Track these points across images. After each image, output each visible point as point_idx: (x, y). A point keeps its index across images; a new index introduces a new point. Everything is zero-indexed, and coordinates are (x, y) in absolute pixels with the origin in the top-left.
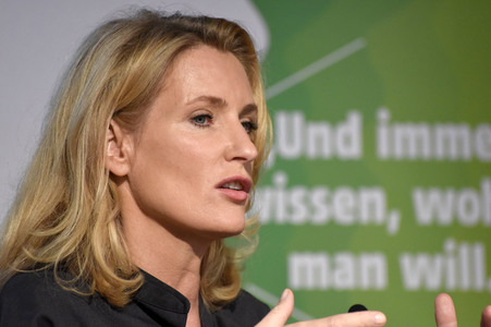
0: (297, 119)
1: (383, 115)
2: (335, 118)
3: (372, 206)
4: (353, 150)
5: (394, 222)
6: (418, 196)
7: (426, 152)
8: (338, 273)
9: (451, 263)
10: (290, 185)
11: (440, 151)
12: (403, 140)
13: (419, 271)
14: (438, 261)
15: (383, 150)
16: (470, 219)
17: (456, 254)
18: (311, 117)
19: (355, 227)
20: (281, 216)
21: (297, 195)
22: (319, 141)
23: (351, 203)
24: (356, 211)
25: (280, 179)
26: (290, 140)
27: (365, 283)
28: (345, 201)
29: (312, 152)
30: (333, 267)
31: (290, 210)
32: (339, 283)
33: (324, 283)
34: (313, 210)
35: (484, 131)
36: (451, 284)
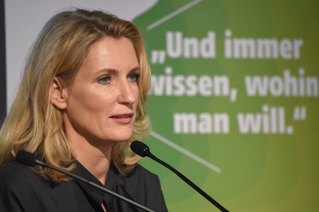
0: (179, 35)
1: (228, 33)
2: (201, 35)
3: (221, 85)
4: (211, 54)
5: (234, 95)
6: (248, 80)
7: (253, 55)
8: (201, 125)
9: (266, 118)
10: (174, 75)
11: (260, 55)
12: (239, 48)
13: (248, 123)
14: (259, 117)
15: (228, 54)
16: (276, 93)
17: (269, 113)
18: (186, 35)
19: (212, 98)
20: (169, 92)
21: (179, 79)
22: (191, 47)
23: (209, 84)
24: (212, 89)
25: (169, 70)
26: (174, 48)
27: (217, 130)
28: (206, 82)
29: (187, 54)
30: (199, 120)
31: (174, 88)
32: (202, 130)
33: (194, 130)
34: (187, 88)
35: (286, 42)
36: (266, 130)
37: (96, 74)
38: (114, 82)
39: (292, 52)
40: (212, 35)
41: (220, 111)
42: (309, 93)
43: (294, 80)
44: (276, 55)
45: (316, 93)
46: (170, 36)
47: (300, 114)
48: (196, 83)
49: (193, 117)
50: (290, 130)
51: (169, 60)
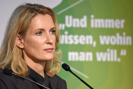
0: (71, 17)
1: (92, 16)
2: (80, 17)
3: (89, 40)
4: (85, 25)
5: (95, 44)
6: (101, 37)
7: (103, 26)
8: (80, 57)
9: (109, 54)
10: (69, 35)
11: (106, 26)
12: (97, 23)
13: (101, 57)
14: (105, 54)
15: (92, 26)
16: (113, 43)
17: (110, 52)
18: (74, 17)
19: (85, 45)
20: (66, 42)
21: (71, 36)
22: (76, 23)
23: (84, 39)
24: (85, 41)
25: (66, 33)
26: (69, 23)
27: (87, 59)
28: (82, 38)
29: (74, 26)
30: (79, 55)
31: (69, 41)
32: (81, 59)
33: (77, 59)
34: (74, 41)
35: (117, 21)
36: (109, 59)
37: (35, 31)
38: (43, 34)
39: (120, 25)
40: (85, 18)
41: (89, 51)
42: (127, 43)
43: (121, 38)
44: (113, 26)
45: (130, 43)
46: (67, 17)
47: (123, 53)
48: (78, 38)
49: (76, 54)
50: (119, 60)
51: (66, 28)
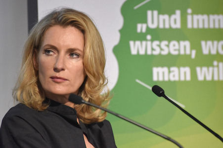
0: (156, 13)
1: (189, 11)
2: (171, 13)
3: (185, 47)
4: (178, 25)
5: (194, 54)
6: (203, 43)
7: (206, 26)
8: (172, 74)
9: (216, 69)
10: (152, 40)
11: (212, 26)
12: (197, 21)
13: (203, 74)
14: (211, 69)
15: (189, 26)
16: (222, 53)
17: (218, 66)
18: (160, 13)
19: (179, 56)
20: (149, 52)
21: (156, 43)
22: (164, 21)
23: (177, 47)
24: (179, 50)
25: (149, 37)
26: (153, 22)
27: (182, 78)
28: (174, 45)
29: (161, 26)
30: (170, 72)
31: (153, 49)
32: (172, 79)
33: (166, 79)
34: (162, 49)
36: (216, 78)
40: (178, 12)
41: (184, 66)
44: (222, 26)
46: (149, 13)
48: (168, 46)
49: (165, 69)
51: (149, 31)
